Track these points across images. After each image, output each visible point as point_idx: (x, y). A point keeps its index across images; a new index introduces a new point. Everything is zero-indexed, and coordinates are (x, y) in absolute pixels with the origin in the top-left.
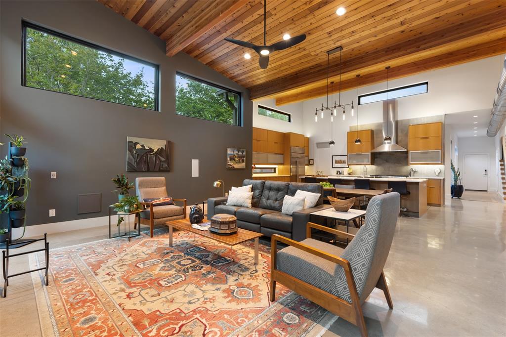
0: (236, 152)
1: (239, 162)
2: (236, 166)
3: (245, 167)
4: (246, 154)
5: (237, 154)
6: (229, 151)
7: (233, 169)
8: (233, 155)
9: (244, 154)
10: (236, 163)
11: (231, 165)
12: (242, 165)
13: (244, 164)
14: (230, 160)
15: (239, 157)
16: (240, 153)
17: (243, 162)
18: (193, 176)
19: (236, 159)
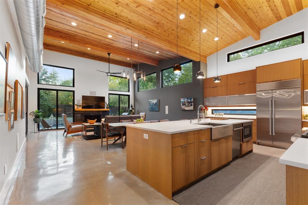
0: (186, 100)
1: (189, 106)
2: (187, 109)
3: (193, 109)
4: (194, 100)
5: (187, 101)
6: (182, 100)
7: (185, 110)
8: (184, 102)
9: (192, 100)
10: (187, 107)
11: (183, 108)
12: (191, 108)
13: (192, 107)
14: (183, 105)
15: (189, 103)
16: (189, 100)
17: (191, 105)
18: (166, 113)
19: (186, 104)
